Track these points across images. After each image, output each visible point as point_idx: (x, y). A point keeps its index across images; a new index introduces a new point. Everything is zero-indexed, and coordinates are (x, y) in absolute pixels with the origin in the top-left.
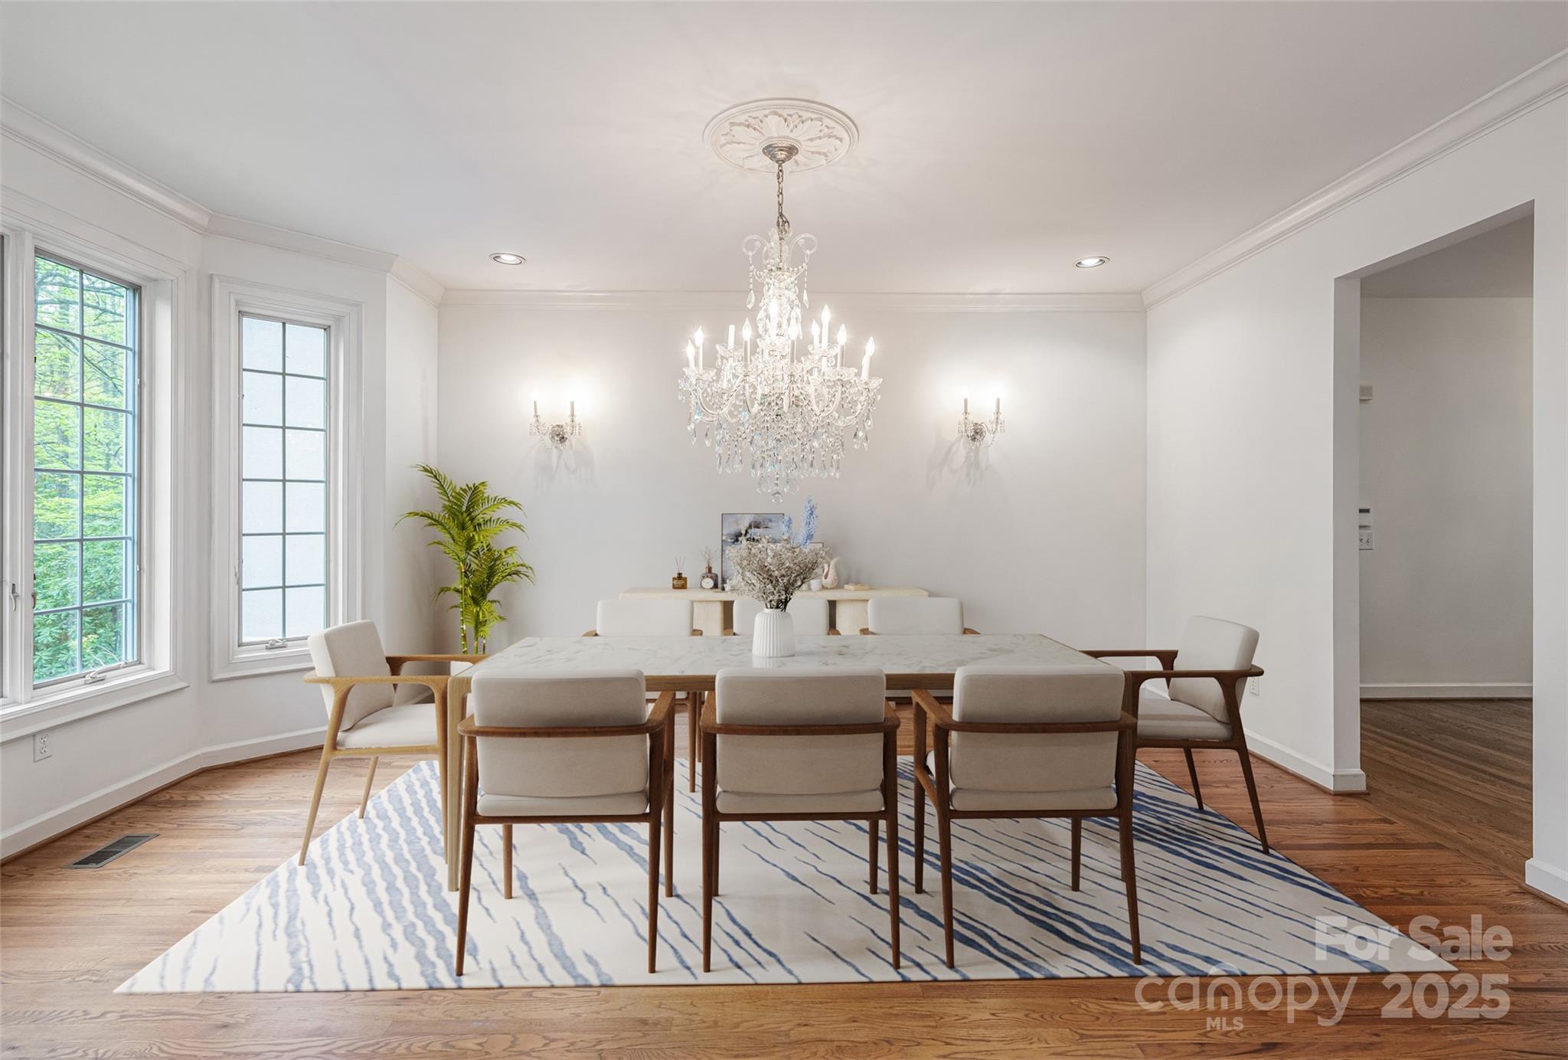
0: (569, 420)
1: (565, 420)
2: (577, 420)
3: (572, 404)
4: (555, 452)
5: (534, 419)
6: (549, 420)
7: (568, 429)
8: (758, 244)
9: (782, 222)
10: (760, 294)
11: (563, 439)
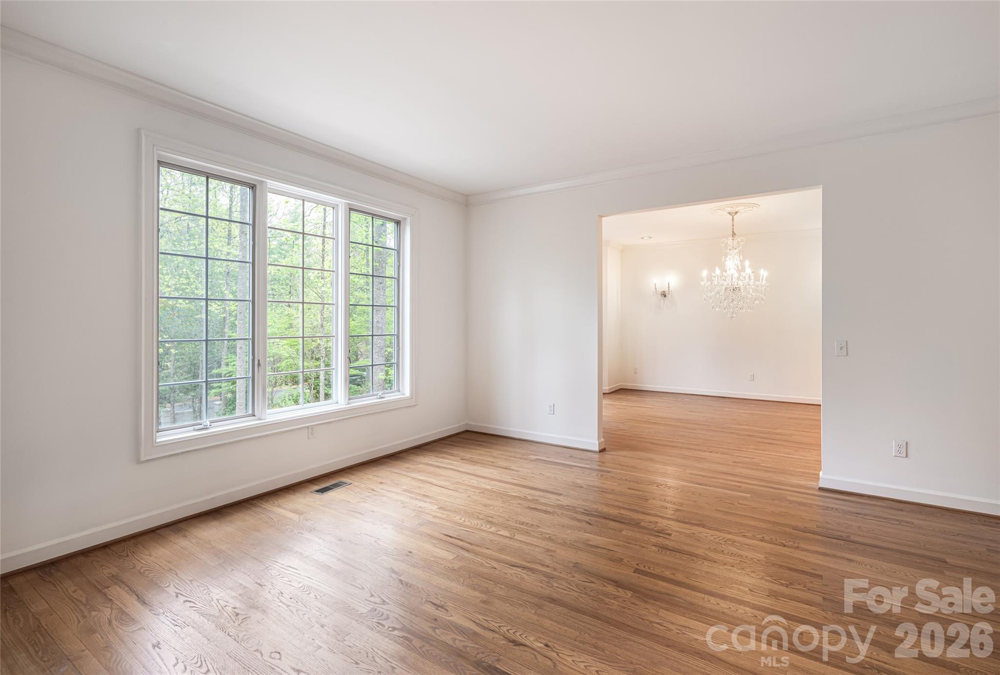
0: (667, 289)
1: (666, 289)
2: (670, 289)
3: (669, 283)
4: (662, 301)
5: (655, 289)
6: (660, 290)
7: (667, 293)
8: (725, 242)
9: (734, 234)
10: (726, 257)
11: (665, 296)
